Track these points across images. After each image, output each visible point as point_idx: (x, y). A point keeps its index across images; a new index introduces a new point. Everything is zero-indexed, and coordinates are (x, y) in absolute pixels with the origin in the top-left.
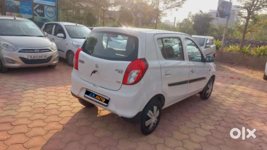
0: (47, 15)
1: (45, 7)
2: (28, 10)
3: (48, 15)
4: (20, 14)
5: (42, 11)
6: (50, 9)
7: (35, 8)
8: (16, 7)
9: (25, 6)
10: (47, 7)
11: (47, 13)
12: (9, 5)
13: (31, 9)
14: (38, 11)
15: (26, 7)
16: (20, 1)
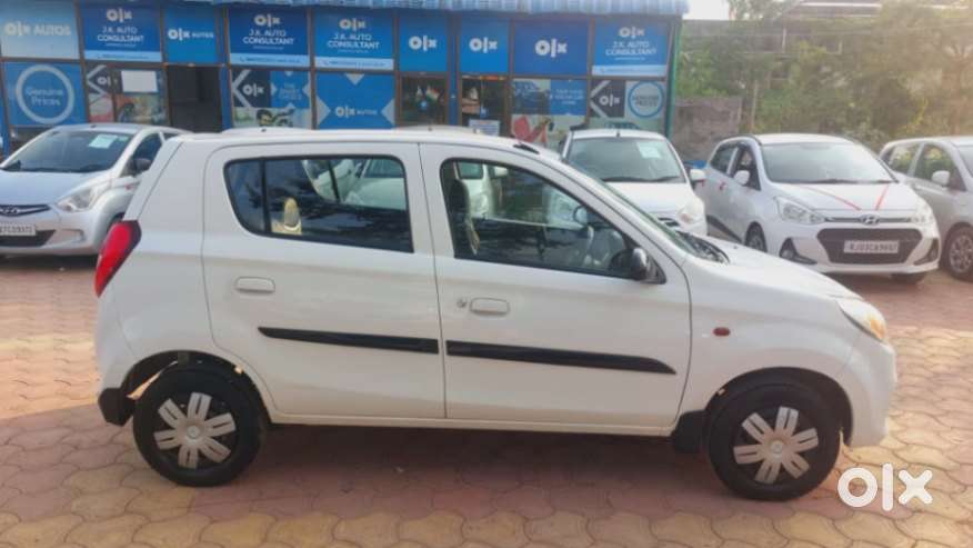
0: (632, 110)
1: (629, 85)
2: (573, 103)
3: (637, 110)
4: (549, 117)
5: (617, 100)
6: (648, 90)
7: (595, 92)
8: (541, 96)
9: (566, 91)
10: (636, 83)
11: (633, 103)
12: (520, 95)
13: (580, 97)
14: (604, 100)
15: (569, 94)
16: (552, 79)
